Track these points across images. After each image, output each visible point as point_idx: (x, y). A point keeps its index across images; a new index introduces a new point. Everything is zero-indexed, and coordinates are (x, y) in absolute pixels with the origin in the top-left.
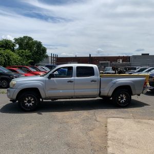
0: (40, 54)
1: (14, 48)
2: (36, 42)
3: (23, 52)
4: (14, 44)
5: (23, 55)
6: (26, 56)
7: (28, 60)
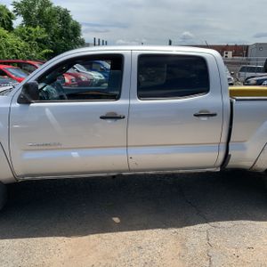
0: (69, 37)
1: (11, 23)
2: (58, 10)
3: (30, 32)
4: (10, 14)
5: (31, 39)
6: (37, 40)
7: (43, 49)
